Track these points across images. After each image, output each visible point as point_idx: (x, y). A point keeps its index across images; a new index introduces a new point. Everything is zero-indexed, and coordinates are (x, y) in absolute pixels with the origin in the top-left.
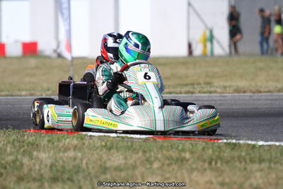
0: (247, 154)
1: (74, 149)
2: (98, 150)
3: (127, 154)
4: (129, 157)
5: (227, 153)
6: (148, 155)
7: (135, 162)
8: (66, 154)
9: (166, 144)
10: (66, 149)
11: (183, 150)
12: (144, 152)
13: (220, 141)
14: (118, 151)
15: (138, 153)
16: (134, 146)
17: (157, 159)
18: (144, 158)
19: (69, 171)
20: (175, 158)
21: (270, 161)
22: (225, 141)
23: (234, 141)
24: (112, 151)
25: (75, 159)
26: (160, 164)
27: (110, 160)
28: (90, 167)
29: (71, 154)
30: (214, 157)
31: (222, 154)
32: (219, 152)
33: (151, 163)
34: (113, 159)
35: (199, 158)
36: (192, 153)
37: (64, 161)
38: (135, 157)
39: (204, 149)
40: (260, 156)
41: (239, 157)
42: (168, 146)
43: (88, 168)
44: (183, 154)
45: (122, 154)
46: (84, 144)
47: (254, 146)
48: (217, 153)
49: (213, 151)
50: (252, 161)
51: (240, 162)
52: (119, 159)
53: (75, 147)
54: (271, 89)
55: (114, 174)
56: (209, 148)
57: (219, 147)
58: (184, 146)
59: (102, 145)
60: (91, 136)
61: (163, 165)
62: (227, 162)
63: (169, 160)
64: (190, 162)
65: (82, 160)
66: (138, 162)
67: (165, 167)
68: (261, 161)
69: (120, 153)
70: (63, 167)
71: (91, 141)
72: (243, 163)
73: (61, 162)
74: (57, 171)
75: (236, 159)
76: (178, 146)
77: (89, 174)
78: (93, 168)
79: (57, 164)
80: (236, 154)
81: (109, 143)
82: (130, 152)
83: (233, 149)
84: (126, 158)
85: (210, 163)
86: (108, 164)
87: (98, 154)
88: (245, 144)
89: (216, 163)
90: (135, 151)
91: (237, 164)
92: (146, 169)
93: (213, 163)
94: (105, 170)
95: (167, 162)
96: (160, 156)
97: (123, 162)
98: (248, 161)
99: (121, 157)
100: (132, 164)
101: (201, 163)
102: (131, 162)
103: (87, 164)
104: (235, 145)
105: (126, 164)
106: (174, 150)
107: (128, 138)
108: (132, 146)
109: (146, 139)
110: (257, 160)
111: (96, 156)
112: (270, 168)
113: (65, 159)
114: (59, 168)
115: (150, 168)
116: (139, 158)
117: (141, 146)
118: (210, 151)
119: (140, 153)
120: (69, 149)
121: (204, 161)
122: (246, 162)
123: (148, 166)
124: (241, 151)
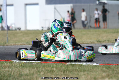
0: (79, 68)
1: (8, 67)
2: (18, 68)
3: (30, 69)
4: (31, 70)
5: (71, 68)
6: (38, 69)
7: (34, 72)
8: (5, 69)
9: (46, 65)
10: (5, 67)
11: (53, 67)
12: (37, 68)
13: (68, 63)
14: (26, 68)
15: (34, 68)
16: (33, 66)
17: (42, 71)
18: (37, 70)
19: (6, 76)
20: (49, 70)
21: (88, 71)
22: (70, 63)
23: (73, 63)
24: (24, 68)
25: (9, 71)
26: (44, 73)
27: (23, 71)
28: (15, 74)
29: (7, 69)
30: (65, 70)
31: (69, 69)
32: (68, 68)
33: (40, 73)
34: (24, 71)
35: (59, 70)
36: (56, 68)
37: (4, 72)
38: (33, 70)
39: (61, 67)
40: (84, 69)
41: (76, 70)
42: (47, 66)
43: (14, 75)
44: (53, 69)
45: (28, 69)
46: (12, 65)
47: (81, 65)
48: (66, 68)
49: (65, 67)
50: (81, 71)
51: (76, 72)
52: (27, 71)
53: (9, 67)
54: (88, 42)
55: (25, 77)
56: (63, 66)
57: (67, 66)
58: (53, 65)
59: (20, 66)
60: (15, 62)
61: (45, 73)
62: (71, 72)
63: (47, 71)
64: (56, 72)
65: (11, 71)
66: (35, 72)
67: (46, 74)
68: (84, 71)
69: (27, 69)
70: (4, 75)
71: (15, 64)
72: (77, 72)
73: (3, 73)
74: (2, 76)
75: (74, 70)
76: (51, 65)
77: (15, 77)
78: (16, 75)
79: (1, 73)
80: (74, 68)
81: (22, 65)
82: (32, 68)
83: (73, 66)
84: (30, 71)
85: (64, 72)
86: (22, 73)
87: (18, 69)
88: (78, 64)
89: (66, 72)
90: (33, 68)
91: (75, 72)
92: (38, 75)
93: (65, 72)
94: (21, 75)
95: (46, 72)
96: (43, 69)
97: (29, 72)
98: (79, 71)
99: (28, 70)
100: (32, 73)
101: (60, 72)
102: (32, 72)
103: (14, 73)
104: (74, 65)
105: (30, 73)
106: (49, 67)
107: (30, 62)
108: (32, 66)
109: (38, 63)
110: (83, 71)
111: (17, 70)
112: (88, 73)
113: (5, 72)
114: (2, 75)
115: (40, 74)
116: (35, 71)
117: (36, 66)
118: (64, 67)
119: (36, 68)
120: (7, 67)
121: (61, 71)
122: (78, 71)
123: (39, 74)
124: (77, 67)
